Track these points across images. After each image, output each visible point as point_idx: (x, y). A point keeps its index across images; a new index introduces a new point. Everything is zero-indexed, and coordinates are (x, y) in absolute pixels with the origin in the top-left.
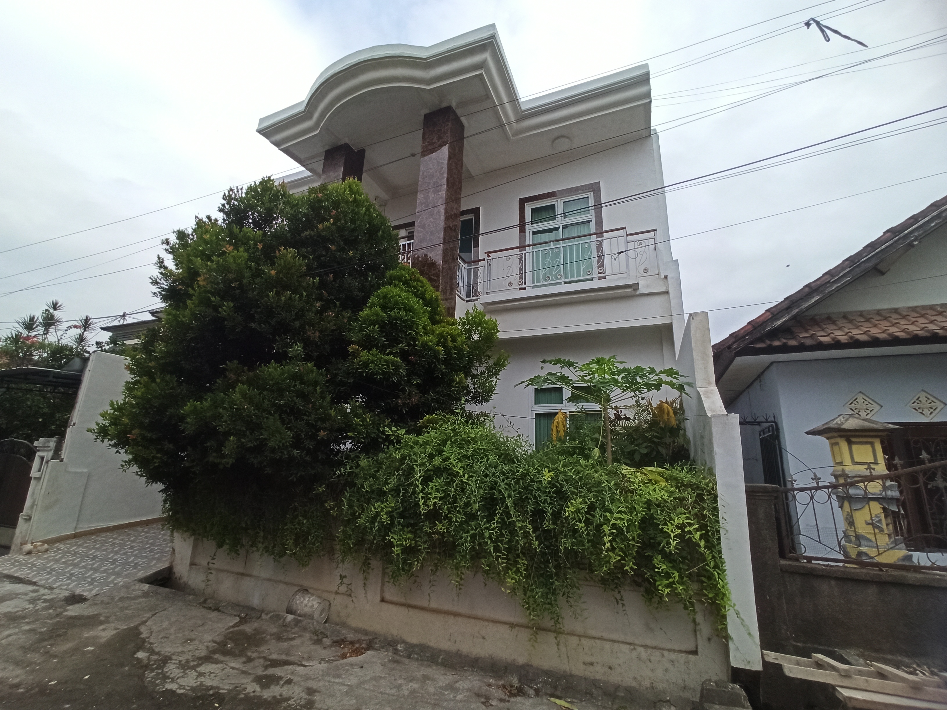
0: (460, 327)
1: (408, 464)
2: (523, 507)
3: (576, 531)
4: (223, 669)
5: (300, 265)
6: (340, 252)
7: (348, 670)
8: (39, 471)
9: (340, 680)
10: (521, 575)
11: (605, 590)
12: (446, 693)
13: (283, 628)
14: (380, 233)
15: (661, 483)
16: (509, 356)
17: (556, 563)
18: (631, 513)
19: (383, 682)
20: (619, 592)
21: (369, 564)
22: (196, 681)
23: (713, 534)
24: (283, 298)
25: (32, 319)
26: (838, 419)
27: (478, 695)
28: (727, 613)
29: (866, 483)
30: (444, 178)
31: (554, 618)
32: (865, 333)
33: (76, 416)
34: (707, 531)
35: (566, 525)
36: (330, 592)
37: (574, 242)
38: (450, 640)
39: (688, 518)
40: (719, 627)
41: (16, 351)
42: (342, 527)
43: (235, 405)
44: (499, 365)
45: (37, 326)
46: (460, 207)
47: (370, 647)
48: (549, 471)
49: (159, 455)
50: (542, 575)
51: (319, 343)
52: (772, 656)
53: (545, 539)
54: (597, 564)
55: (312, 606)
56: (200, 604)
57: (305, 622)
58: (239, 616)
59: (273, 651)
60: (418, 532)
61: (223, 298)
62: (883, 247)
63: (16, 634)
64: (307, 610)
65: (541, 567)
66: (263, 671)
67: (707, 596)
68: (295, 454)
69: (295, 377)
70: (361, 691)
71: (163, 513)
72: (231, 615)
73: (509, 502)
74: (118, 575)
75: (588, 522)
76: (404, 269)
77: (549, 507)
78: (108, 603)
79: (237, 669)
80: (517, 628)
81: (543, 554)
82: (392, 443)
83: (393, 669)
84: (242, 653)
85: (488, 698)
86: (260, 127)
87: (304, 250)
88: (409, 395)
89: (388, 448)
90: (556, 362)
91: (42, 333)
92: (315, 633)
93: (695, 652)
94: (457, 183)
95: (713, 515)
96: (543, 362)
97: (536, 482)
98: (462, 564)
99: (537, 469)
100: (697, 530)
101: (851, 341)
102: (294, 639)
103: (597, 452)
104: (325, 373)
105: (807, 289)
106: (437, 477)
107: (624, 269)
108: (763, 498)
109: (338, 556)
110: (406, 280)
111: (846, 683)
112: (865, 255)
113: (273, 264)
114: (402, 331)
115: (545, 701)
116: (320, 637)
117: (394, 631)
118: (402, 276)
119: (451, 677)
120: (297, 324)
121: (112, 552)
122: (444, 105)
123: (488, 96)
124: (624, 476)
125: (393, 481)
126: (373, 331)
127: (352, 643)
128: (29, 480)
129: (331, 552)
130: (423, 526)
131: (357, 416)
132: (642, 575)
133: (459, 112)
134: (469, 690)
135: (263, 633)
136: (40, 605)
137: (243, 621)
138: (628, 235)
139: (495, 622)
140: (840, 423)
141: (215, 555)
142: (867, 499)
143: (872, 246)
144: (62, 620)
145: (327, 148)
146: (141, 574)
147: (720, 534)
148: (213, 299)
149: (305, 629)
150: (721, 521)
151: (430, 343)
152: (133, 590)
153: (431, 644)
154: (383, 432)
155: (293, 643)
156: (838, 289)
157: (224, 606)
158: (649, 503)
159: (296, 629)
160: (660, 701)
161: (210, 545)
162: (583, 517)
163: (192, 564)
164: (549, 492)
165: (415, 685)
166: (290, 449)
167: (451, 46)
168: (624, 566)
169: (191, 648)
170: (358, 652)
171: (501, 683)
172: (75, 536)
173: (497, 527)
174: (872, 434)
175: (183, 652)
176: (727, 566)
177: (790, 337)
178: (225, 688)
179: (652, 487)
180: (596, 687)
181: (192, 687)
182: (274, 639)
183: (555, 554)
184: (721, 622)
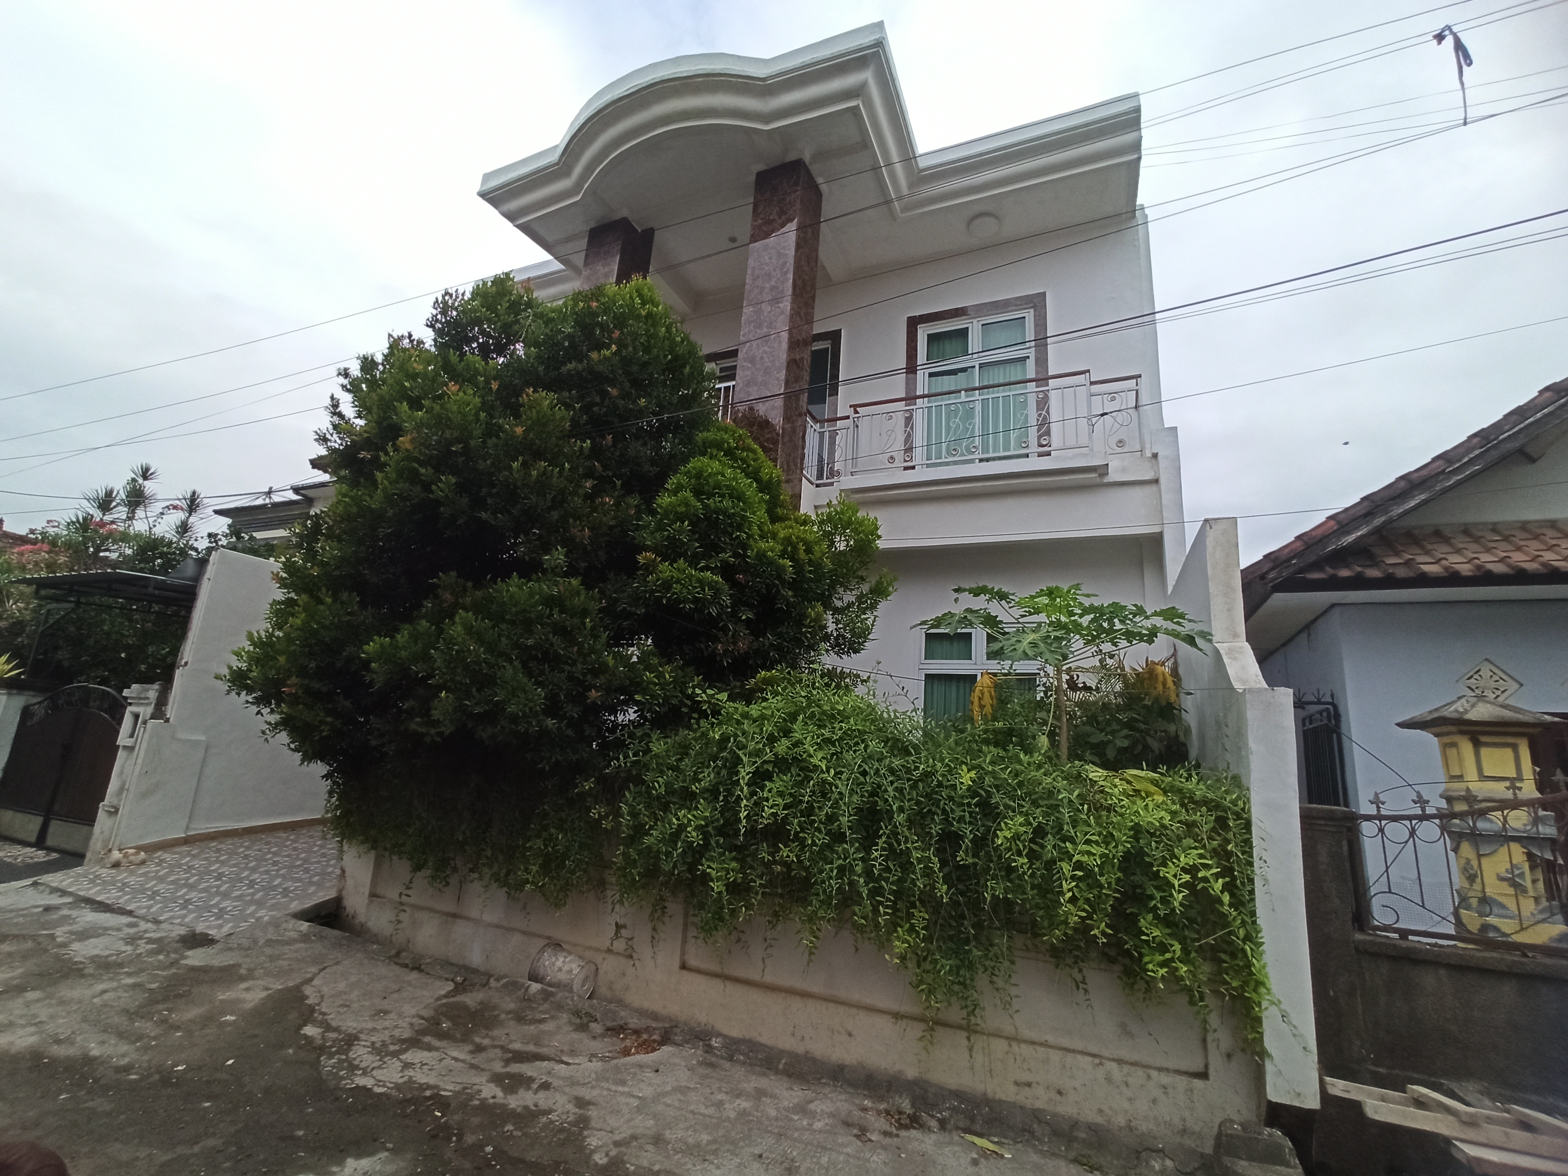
0: (815, 529)
1: (731, 749)
2: (923, 826)
3: (1010, 870)
4: (441, 1060)
5: (563, 419)
6: (623, 399)
7: (635, 1074)
8: (132, 736)
9: (626, 1089)
10: (918, 936)
11: (1057, 967)
12: (796, 1118)
13: (525, 1004)
14: (687, 370)
15: (1155, 797)
16: (895, 579)
17: (976, 919)
18: (1107, 844)
19: (692, 1096)
20: (1080, 971)
21: (665, 907)
22: (401, 1075)
23: (1243, 883)
24: (534, 473)
25: (109, 494)
26: (1459, 704)
27: (847, 1124)
28: (1264, 1015)
29: (1506, 812)
30: (787, 280)
31: (966, 1007)
32: (1502, 560)
33: (189, 651)
34: (1234, 878)
35: (995, 859)
36: (598, 950)
37: (1000, 393)
38: (793, 1035)
39: (1201, 856)
40: (1250, 1037)
41: (84, 543)
42: (622, 848)
43: (455, 645)
44: (880, 592)
45: (118, 504)
46: (812, 329)
47: (666, 1040)
48: (969, 771)
49: (329, 719)
50: (951, 938)
51: (589, 548)
52: (1339, 1087)
53: (959, 880)
54: (1046, 923)
55: (570, 971)
56: (389, 958)
57: (560, 995)
58: (452, 980)
59: (514, 1038)
60: (748, 859)
61: (438, 470)
62: (1539, 415)
63: (114, 990)
64: (562, 977)
65: (950, 925)
66: (504, 1067)
67: (1229, 983)
68: (550, 726)
69: (550, 601)
70: (660, 1107)
71: (327, 812)
72: (440, 978)
73: (900, 818)
74: (260, 904)
75: (1033, 856)
76: (726, 430)
77: (968, 830)
78: (249, 949)
79: (463, 1061)
80: (905, 1021)
81: (954, 903)
82: (704, 715)
83: (706, 1076)
84: (465, 1038)
85: (863, 1130)
86: (485, 188)
87: (566, 394)
88: (733, 636)
89: (698, 724)
90: (976, 592)
91: (124, 517)
92: (577, 1013)
93: (1203, 1075)
94: (808, 289)
95: (1243, 853)
96: (956, 591)
97: (947, 787)
98: (821, 913)
99: (948, 765)
100: (1217, 876)
101: (1478, 574)
102: (542, 1021)
103: (1043, 741)
104: (598, 596)
105: (1402, 484)
106: (780, 771)
107: (1084, 440)
108: (1327, 829)
109: (613, 894)
110: (729, 448)
111: (1470, 1134)
112: (1507, 427)
113: (517, 416)
114: (725, 532)
115: (956, 1138)
116: (585, 1020)
117: (702, 1017)
118: (724, 441)
119: (800, 1093)
120: (555, 515)
121: (246, 868)
122: (792, 157)
123: (865, 145)
124: (1093, 783)
125: (708, 777)
126: (680, 531)
127: (637, 1032)
128: (114, 750)
129: (602, 885)
130: (757, 850)
131: (649, 668)
132: (1120, 943)
133: (814, 169)
134: (831, 1115)
135: (494, 1008)
136: (143, 947)
137: (460, 989)
138: (1092, 383)
139: (871, 1009)
140: (1461, 710)
141: (411, 882)
142: (1503, 838)
143: (1519, 413)
144: (180, 971)
145: (593, 224)
146: (296, 906)
147: (1253, 884)
148: (423, 471)
149: (560, 1007)
150: (1257, 863)
151: (770, 553)
152: (285, 929)
153: (764, 1040)
154: (692, 697)
155: (544, 1027)
156: (1459, 483)
157: (427, 964)
158: (1137, 831)
159: (546, 1006)
160: (1147, 1149)
161: (402, 867)
162: (1024, 846)
163: (373, 895)
164: (969, 805)
165: (745, 1104)
166: (541, 717)
167: (807, 58)
168: (1092, 928)
169: (387, 1024)
170: (649, 1047)
171: (882, 1106)
172: (187, 841)
173: (881, 856)
174: (1513, 730)
175: (374, 1030)
176: (1266, 936)
177: (1368, 563)
178: (448, 1088)
179: (1139, 802)
180: (1040, 1121)
181: (396, 1083)
182: (512, 1019)
183: (976, 904)
184: (1252, 1028)
